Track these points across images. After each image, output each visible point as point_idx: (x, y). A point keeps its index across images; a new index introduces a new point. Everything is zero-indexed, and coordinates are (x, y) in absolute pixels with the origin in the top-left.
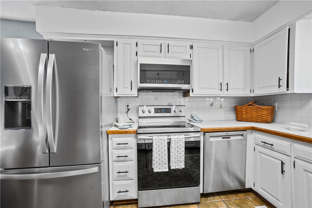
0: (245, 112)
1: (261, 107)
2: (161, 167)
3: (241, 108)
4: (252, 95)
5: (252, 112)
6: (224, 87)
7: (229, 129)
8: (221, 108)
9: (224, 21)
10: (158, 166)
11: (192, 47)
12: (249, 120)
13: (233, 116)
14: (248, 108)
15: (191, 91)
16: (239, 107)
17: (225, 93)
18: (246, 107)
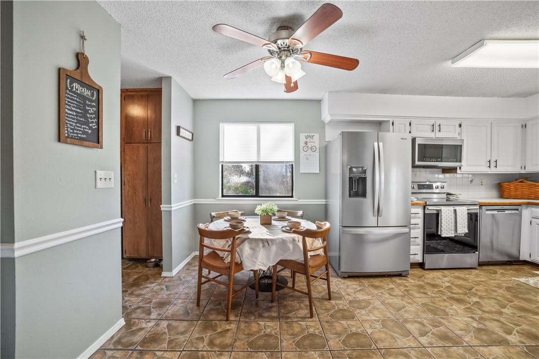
0: (514, 189)
1: (534, 183)
2: (448, 233)
3: (508, 185)
4: (523, 171)
5: (523, 189)
6: (493, 164)
7: (504, 203)
8: (482, 185)
9: (495, 99)
10: (446, 232)
11: (460, 126)
12: (519, 197)
13: (494, 193)
14: (517, 185)
15: (458, 168)
16: (506, 184)
17: (493, 170)
18: (515, 184)
